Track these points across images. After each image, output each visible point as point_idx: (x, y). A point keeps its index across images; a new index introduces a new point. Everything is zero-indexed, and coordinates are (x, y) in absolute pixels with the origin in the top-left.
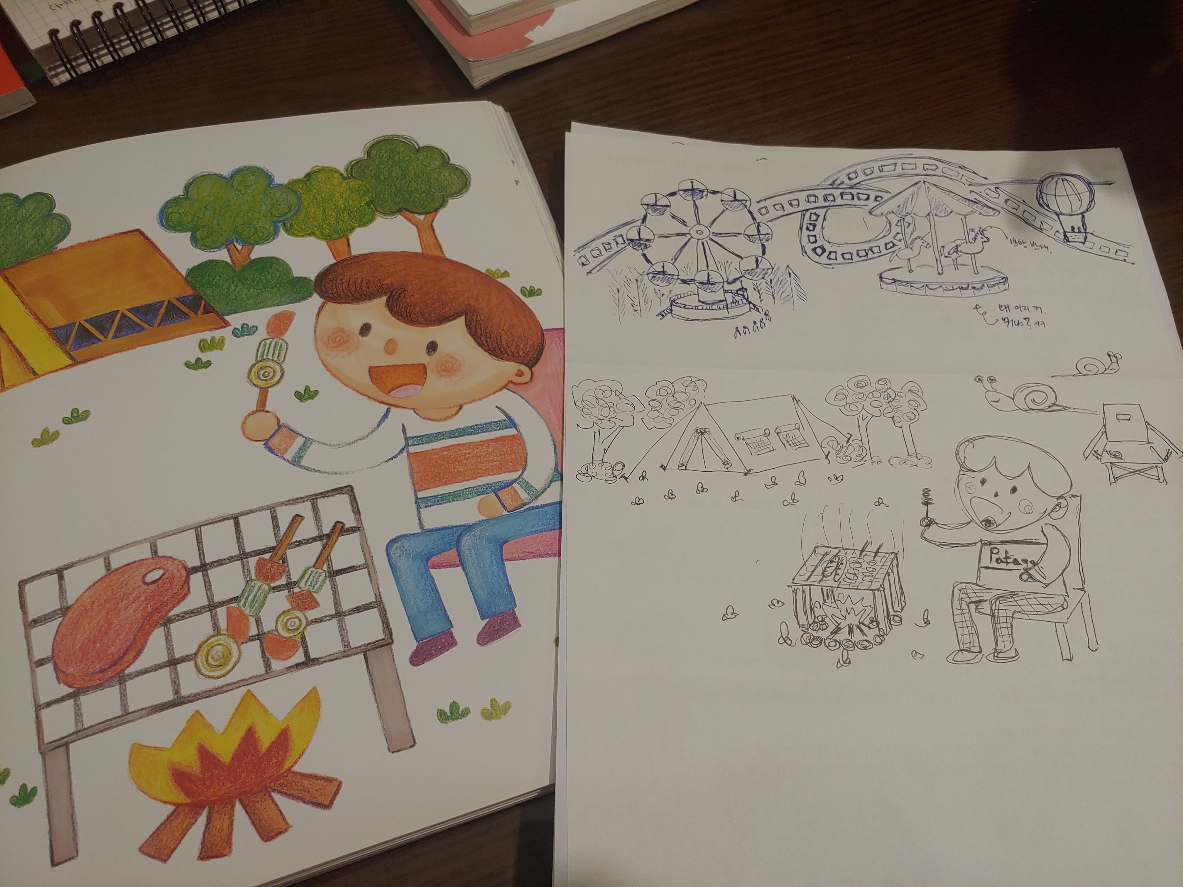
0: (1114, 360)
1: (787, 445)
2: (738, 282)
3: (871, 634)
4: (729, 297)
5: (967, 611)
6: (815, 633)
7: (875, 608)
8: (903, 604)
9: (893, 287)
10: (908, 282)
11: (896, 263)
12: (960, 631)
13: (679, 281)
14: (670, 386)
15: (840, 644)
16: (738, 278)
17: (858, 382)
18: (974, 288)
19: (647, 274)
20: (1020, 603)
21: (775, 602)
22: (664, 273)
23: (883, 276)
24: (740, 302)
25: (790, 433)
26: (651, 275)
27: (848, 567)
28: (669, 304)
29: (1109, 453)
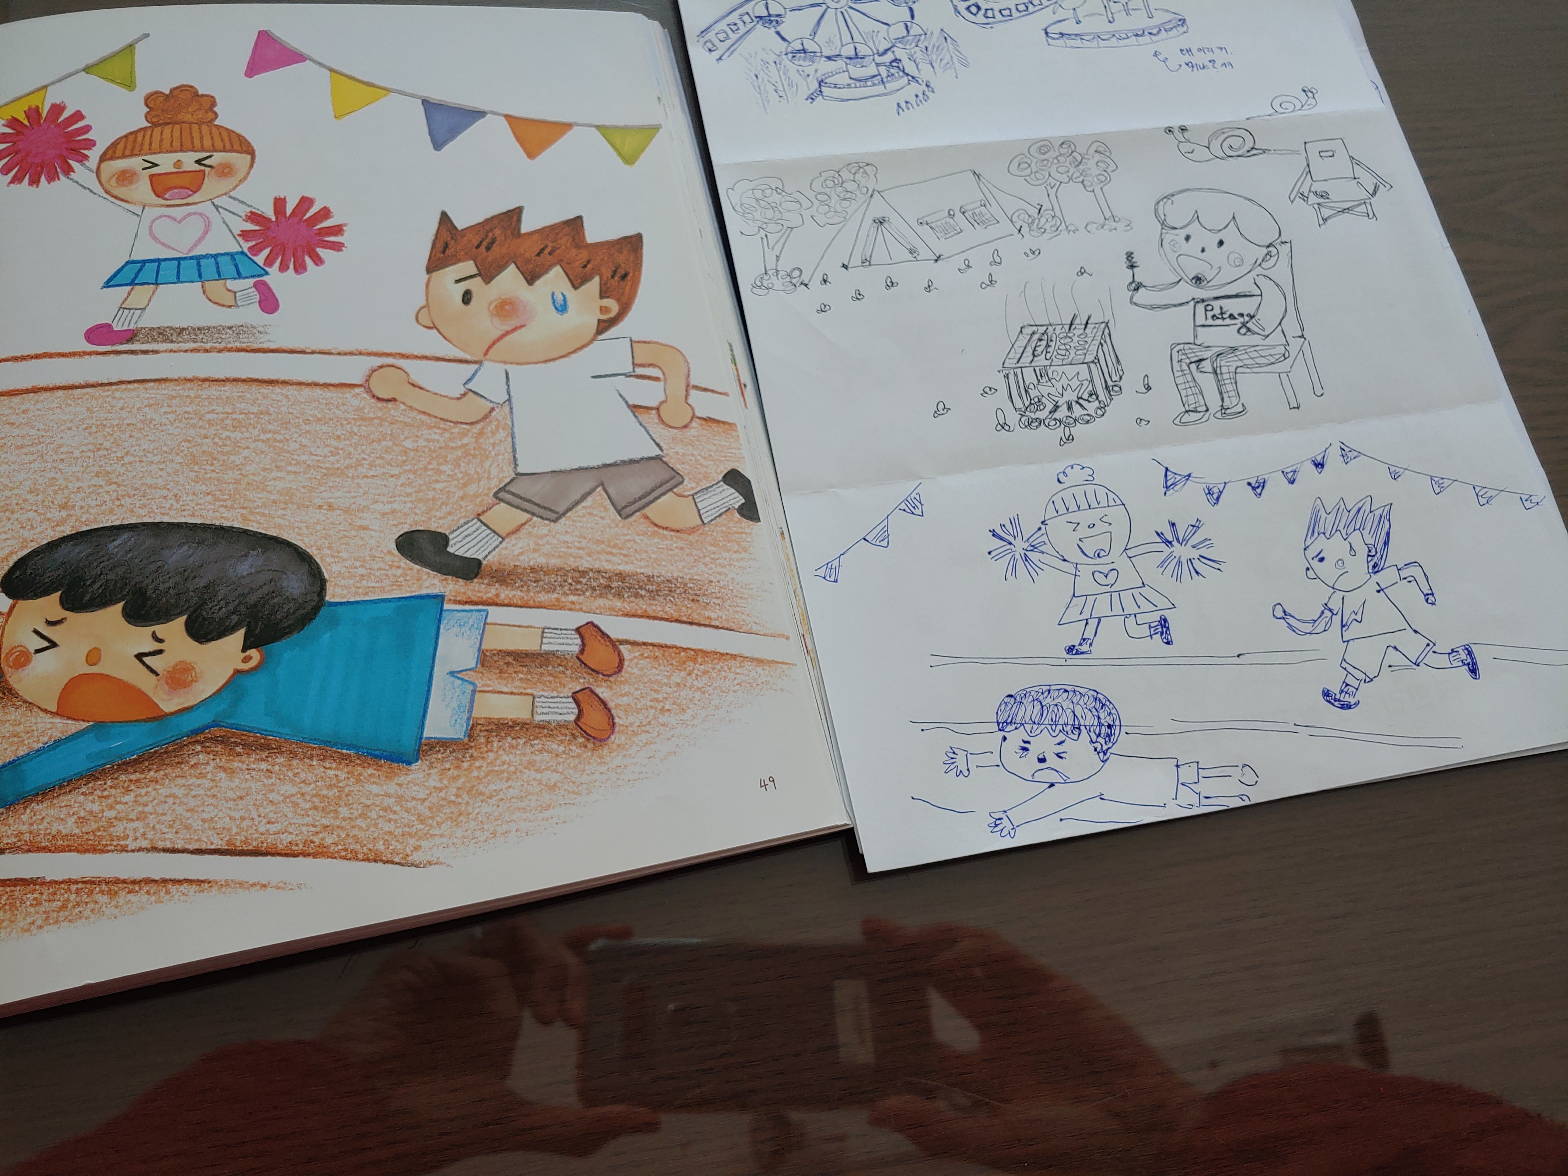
0: (1310, 95)
1: (975, 224)
2: (890, 53)
3: (1091, 407)
4: (883, 71)
5: (1188, 372)
6: (1032, 415)
7: (1092, 381)
8: (1121, 373)
9: (1061, 42)
10: (1076, 35)
11: (1061, 14)
12: (1184, 393)
13: (824, 59)
14: (837, 176)
15: (1060, 421)
16: (889, 49)
17: (1040, 148)
18: (1150, 33)
19: (786, 54)
20: (1241, 357)
21: (987, 390)
22: (804, 51)
23: (1049, 31)
24: (896, 75)
25: (977, 211)
26: (790, 55)
27: (1058, 343)
28: (817, 85)
29: (1316, 193)
